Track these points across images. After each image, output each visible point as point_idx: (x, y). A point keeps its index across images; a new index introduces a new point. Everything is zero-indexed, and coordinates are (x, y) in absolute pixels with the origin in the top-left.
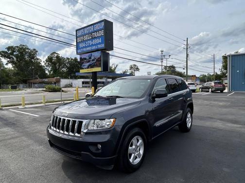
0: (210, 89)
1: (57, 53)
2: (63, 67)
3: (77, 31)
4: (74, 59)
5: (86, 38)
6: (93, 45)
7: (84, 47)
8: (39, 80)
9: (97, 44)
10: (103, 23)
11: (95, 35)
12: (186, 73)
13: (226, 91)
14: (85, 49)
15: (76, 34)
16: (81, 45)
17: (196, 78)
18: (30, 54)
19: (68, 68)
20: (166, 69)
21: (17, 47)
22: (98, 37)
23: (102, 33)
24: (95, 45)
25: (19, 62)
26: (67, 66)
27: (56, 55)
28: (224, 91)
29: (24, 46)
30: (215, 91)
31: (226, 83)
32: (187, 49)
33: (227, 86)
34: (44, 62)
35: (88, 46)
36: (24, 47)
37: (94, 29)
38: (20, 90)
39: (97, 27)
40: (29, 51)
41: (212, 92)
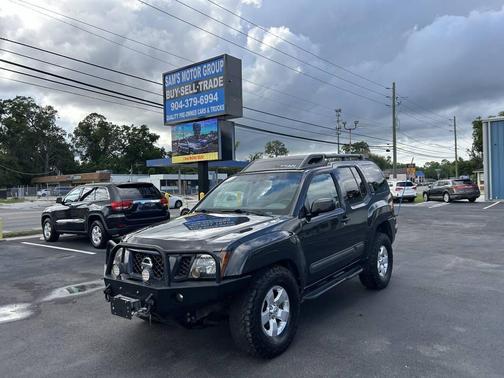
0: (446, 196)
1: (99, 116)
2: (115, 148)
3: (164, 76)
4: (139, 127)
5: (185, 91)
6: (199, 106)
7: (180, 111)
8: (61, 177)
9: (210, 105)
10: (222, 61)
11: (205, 85)
12: (392, 160)
13: (481, 199)
14: (182, 115)
15: (164, 83)
16: (174, 106)
17: (417, 169)
18: (39, 117)
19: (126, 149)
20: (347, 151)
21: (10, 101)
22: (212, 91)
23: (219, 82)
24: (205, 106)
25: (13, 135)
26: (123, 145)
27: (98, 120)
28: (477, 200)
29: (24, 98)
30: (457, 198)
31: (482, 182)
32: (394, 106)
33: (483, 188)
34: (70, 135)
35: (190, 109)
36: (26, 102)
37: (202, 73)
38: (16, 200)
39: (209, 70)
40: (38, 111)
41: (450, 201)
